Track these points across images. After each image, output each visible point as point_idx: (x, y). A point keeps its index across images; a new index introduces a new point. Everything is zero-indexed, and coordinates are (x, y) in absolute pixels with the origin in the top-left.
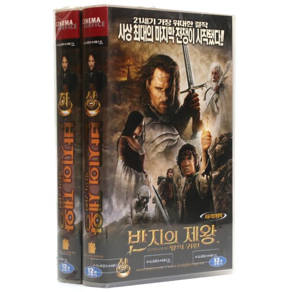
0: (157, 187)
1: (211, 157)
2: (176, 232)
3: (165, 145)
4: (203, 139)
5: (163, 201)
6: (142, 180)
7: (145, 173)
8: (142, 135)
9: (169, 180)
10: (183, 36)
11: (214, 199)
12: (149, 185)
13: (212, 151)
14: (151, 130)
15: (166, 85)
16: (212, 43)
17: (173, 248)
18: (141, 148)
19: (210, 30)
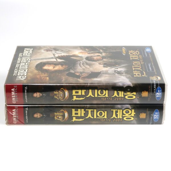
0: (109, 68)
1: (92, 52)
2: (133, 62)
3: (85, 65)
4: (83, 54)
5: (117, 66)
6: (105, 72)
7: (101, 71)
8: (80, 72)
9: (104, 64)
10: (26, 60)
11: (114, 51)
12: (108, 70)
13: (89, 52)
14: (77, 70)
15: (52, 65)
16: (31, 52)
17: (142, 63)
18: (87, 73)
19: (24, 52)
